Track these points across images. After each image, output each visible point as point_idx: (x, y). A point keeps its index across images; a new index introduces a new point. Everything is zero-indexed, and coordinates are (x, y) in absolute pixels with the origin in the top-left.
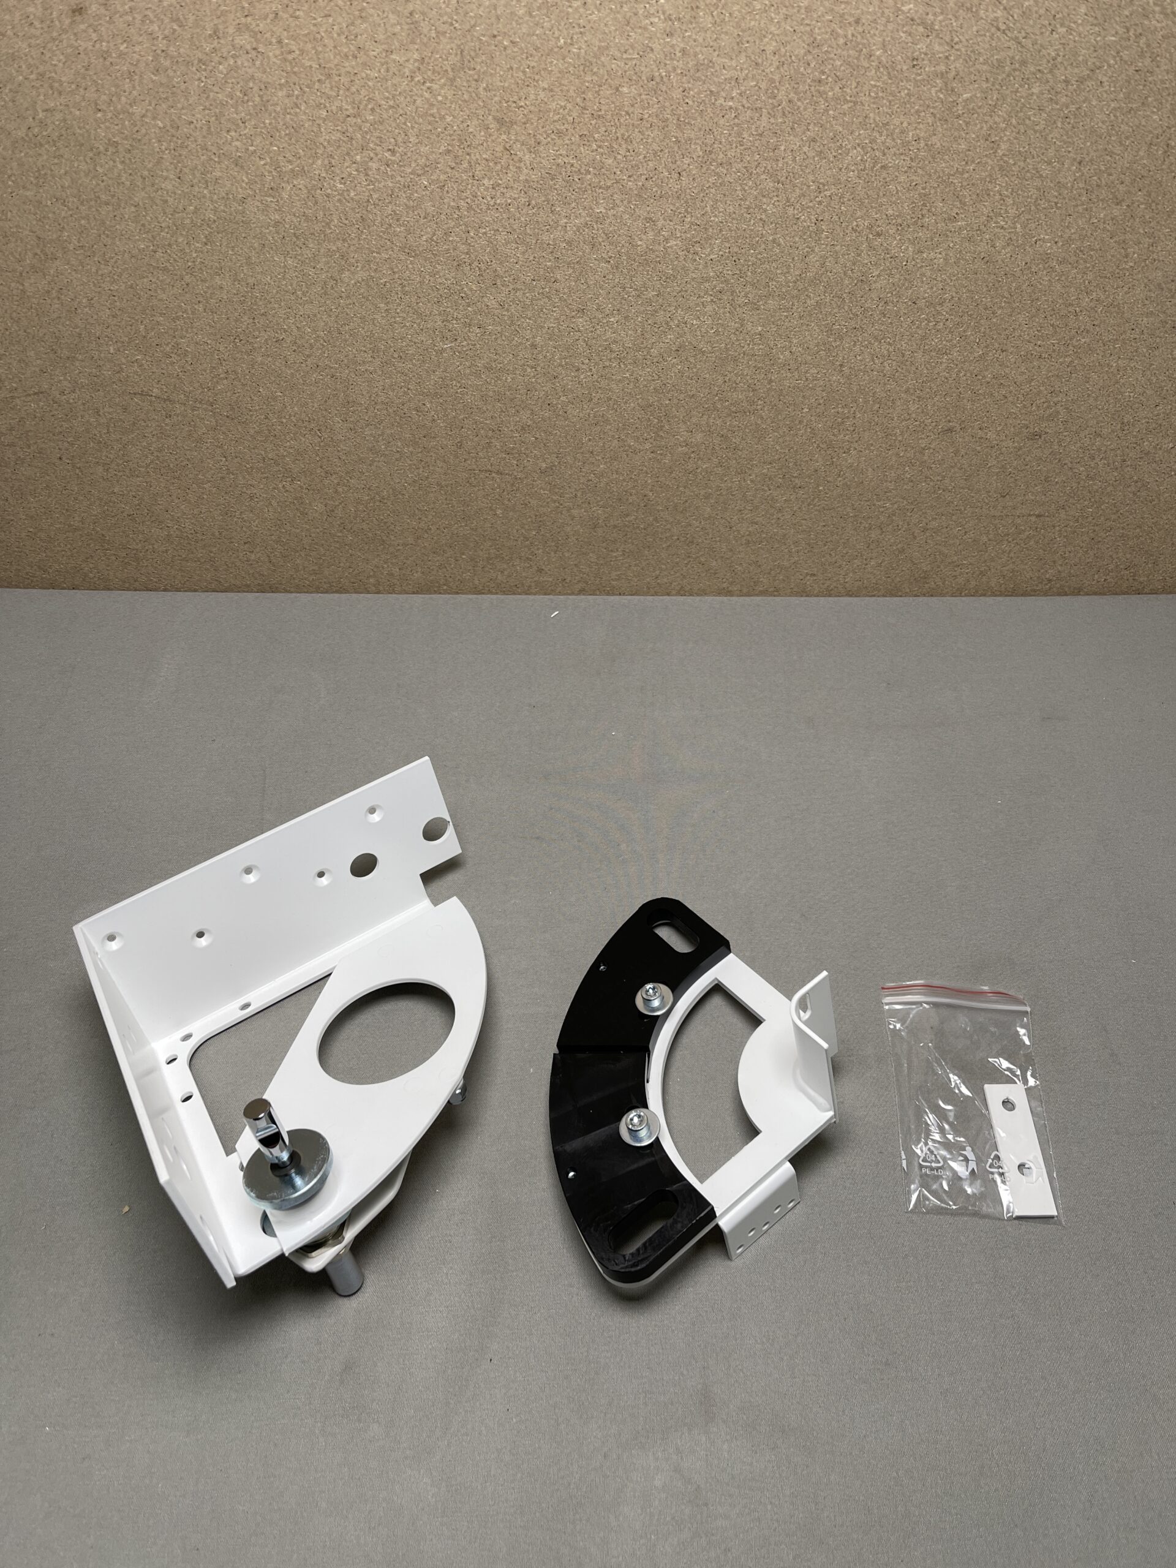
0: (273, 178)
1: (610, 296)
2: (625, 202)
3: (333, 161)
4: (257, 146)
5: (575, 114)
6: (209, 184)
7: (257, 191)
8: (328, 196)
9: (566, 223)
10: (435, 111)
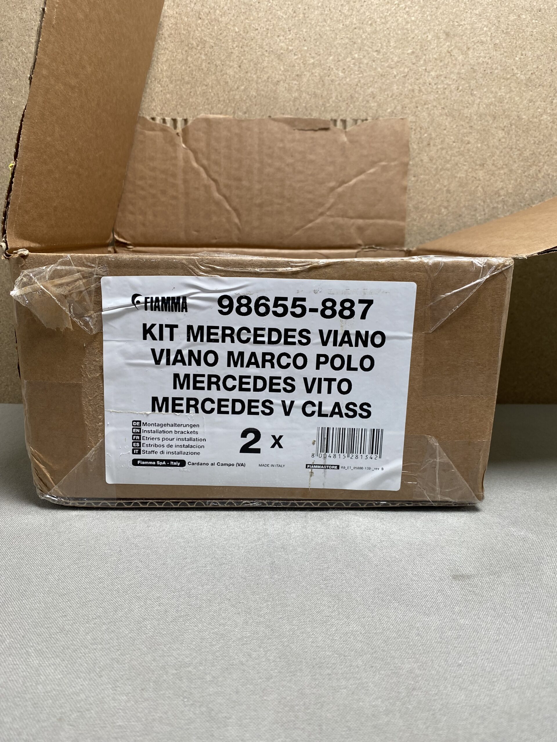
0: (300, 69)
1: (502, 154)
2: (517, 89)
3: (340, 58)
4: (295, 46)
5: (492, 31)
6: (258, 71)
7: (288, 77)
8: (332, 81)
9: (480, 102)
10: (409, 26)
